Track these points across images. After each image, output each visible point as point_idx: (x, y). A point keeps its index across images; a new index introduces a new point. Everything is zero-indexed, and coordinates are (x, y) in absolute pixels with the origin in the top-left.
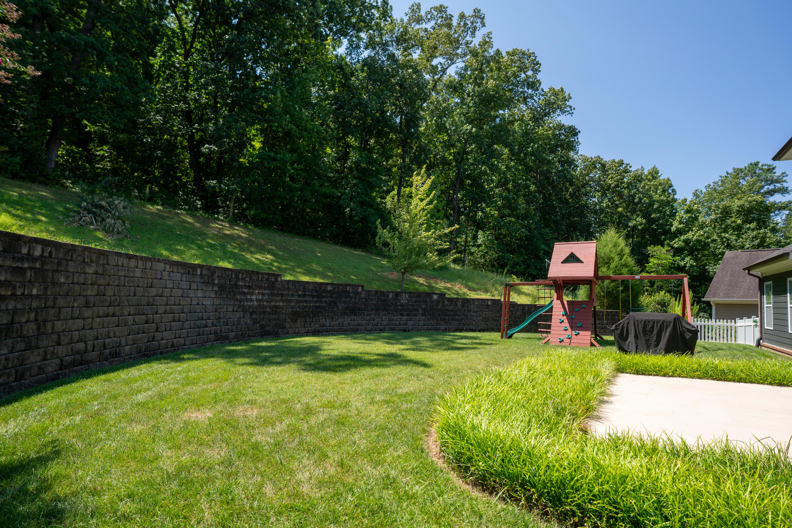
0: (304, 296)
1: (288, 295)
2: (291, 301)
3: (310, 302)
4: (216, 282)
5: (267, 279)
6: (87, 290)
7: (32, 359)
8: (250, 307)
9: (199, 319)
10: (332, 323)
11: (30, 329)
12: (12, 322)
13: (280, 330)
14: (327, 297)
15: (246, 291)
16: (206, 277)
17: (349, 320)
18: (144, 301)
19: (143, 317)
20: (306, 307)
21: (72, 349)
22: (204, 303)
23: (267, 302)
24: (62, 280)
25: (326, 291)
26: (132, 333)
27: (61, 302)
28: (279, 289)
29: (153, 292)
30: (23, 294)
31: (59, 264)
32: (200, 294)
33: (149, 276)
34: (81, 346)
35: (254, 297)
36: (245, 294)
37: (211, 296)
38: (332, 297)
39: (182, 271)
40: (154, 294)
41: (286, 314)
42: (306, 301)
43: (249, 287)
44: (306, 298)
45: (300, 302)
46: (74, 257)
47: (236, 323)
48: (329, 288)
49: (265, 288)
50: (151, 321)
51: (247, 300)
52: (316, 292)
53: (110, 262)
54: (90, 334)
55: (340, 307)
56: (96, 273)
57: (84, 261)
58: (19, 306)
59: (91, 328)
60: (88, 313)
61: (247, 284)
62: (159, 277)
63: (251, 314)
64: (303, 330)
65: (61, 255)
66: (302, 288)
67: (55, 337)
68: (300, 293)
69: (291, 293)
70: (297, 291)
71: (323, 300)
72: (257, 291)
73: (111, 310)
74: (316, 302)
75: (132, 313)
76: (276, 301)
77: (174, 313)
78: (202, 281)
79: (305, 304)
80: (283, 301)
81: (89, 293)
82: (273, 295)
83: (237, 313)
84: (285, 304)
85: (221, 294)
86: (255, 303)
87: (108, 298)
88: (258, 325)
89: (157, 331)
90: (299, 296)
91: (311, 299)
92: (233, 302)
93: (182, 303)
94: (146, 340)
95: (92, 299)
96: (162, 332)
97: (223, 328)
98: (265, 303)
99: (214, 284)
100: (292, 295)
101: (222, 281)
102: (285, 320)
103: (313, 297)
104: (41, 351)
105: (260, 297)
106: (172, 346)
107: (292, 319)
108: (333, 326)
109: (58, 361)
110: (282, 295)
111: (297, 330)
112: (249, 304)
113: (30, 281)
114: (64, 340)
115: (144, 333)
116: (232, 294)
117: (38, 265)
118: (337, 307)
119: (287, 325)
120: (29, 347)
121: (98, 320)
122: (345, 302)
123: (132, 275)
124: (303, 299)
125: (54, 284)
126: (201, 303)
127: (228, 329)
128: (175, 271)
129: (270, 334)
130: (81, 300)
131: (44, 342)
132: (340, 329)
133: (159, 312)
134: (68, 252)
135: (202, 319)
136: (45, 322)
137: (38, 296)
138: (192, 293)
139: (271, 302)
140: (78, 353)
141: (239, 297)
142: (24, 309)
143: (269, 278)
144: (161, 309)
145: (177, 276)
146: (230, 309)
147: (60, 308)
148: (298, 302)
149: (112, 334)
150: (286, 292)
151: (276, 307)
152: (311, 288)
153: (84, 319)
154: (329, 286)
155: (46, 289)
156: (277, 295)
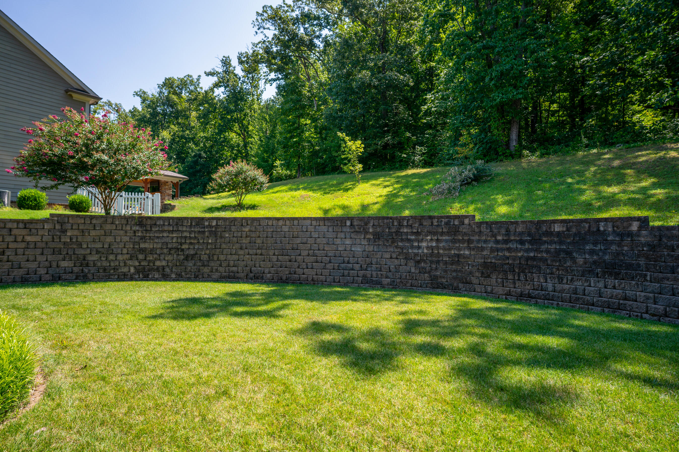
0: (506, 242)
1: (479, 241)
2: (483, 249)
3: (516, 250)
4: (371, 230)
5: (447, 224)
6: (242, 240)
7: (205, 270)
8: (416, 255)
9: (344, 262)
10: (559, 287)
11: (205, 257)
12: (196, 254)
13: (461, 285)
14: (551, 243)
15: (413, 237)
16: (356, 227)
17: (601, 285)
18: (288, 247)
19: (287, 257)
20: (508, 258)
21: (229, 270)
22: (353, 249)
23: (444, 249)
24: (227, 236)
25: (549, 233)
26: (274, 266)
27: (224, 246)
28: (465, 234)
29: (298, 241)
30: (203, 242)
31: (225, 228)
32: (348, 242)
33: (295, 230)
34: (235, 269)
35: (424, 244)
36: (409, 240)
37: (363, 243)
38: (561, 243)
39: (329, 224)
40: (298, 242)
41: (473, 266)
42: (509, 250)
43: (417, 233)
44: (510, 245)
45: (498, 250)
46: (236, 224)
47: (393, 270)
48: (557, 228)
49: (442, 234)
50: (294, 260)
51: (412, 247)
52: (529, 235)
53: (261, 224)
54: (242, 264)
55: (580, 261)
56: (250, 231)
57: (242, 225)
58: (201, 247)
59: (243, 261)
60: (241, 252)
61: (415, 231)
62: (305, 230)
63: (418, 262)
64: (500, 290)
65: (227, 224)
66: (503, 231)
67: (219, 262)
68: (499, 238)
69: (484, 238)
70: (494, 236)
71: (544, 247)
72: (429, 238)
73: (259, 251)
74: (527, 250)
75: (276, 254)
76: (459, 249)
77: (317, 256)
78: (353, 230)
79: (507, 254)
80: (470, 249)
81: (244, 241)
82: (454, 241)
83: (396, 261)
84: (472, 253)
85: (375, 241)
86: (425, 251)
87: (257, 245)
88: (426, 275)
89: (299, 267)
90: (497, 242)
91: (519, 246)
92: (392, 250)
93: (326, 249)
94: (287, 273)
95: (244, 245)
96: (304, 269)
97: (374, 273)
98: (441, 251)
99: (367, 233)
100: (485, 241)
101: (378, 230)
102: (471, 273)
103: (522, 242)
104: (209, 268)
105: (434, 244)
106: (313, 280)
107: (482, 273)
108: (562, 291)
109: (219, 274)
110: (469, 241)
111: (489, 289)
112: (416, 251)
113: (208, 237)
114: (224, 264)
115: (286, 267)
116: (390, 241)
117: (213, 229)
118: (574, 260)
119: (475, 281)
120: (204, 265)
121: (248, 256)
122: (592, 252)
123: (279, 230)
124: (504, 246)
125: (221, 237)
126: (348, 249)
127: (382, 275)
128: (321, 224)
129: (445, 288)
130: (237, 246)
131: (212, 264)
132: (578, 299)
133: (302, 254)
134: (232, 222)
135: (348, 263)
136: (213, 255)
137: (211, 244)
138: (338, 241)
139: (450, 249)
140: (232, 272)
141: (400, 244)
142: (203, 249)
143: (449, 222)
144: (305, 253)
145: (324, 229)
146: (387, 256)
147: (223, 249)
148: (492, 250)
149: (257, 265)
150: (476, 238)
151: (458, 256)
152: (520, 229)
153: (239, 255)
154: (556, 225)
155: (216, 240)
156: (463, 241)
